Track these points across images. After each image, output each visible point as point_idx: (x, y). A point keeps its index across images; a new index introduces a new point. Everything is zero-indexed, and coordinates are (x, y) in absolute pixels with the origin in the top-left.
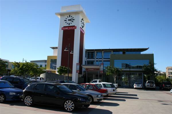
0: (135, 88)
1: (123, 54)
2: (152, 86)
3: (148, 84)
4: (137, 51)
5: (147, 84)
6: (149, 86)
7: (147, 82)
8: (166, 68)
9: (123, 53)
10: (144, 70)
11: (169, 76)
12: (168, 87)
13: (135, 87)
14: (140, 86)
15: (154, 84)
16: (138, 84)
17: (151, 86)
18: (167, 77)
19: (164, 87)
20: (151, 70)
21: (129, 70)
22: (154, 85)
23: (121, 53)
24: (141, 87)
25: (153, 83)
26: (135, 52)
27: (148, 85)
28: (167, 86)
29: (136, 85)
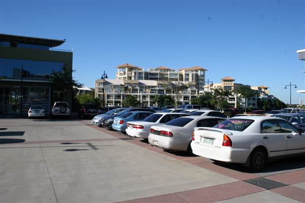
0: (31, 118)
1: (11, 46)
2: (64, 112)
3: (57, 108)
4: (41, 45)
5: (55, 109)
6: (59, 112)
7: (55, 105)
8: (96, 82)
9: (11, 44)
10: (51, 82)
11: (99, 95)
12: (92, 113)
13: (29, 114)
14: (41, 112)
15: (67, 108)
16: (36, 108)
17: (61, 112)
18: (96, 96)
19: (85, 113)
20: (66, 82)
21: (21, 80)
22: (68, 110)
23: (7, 44)
24: (43, 115)
25: (65, 106)
26: (38, 46)
27: (56, 111)
28: (90, 112)
29: (33, 111)
